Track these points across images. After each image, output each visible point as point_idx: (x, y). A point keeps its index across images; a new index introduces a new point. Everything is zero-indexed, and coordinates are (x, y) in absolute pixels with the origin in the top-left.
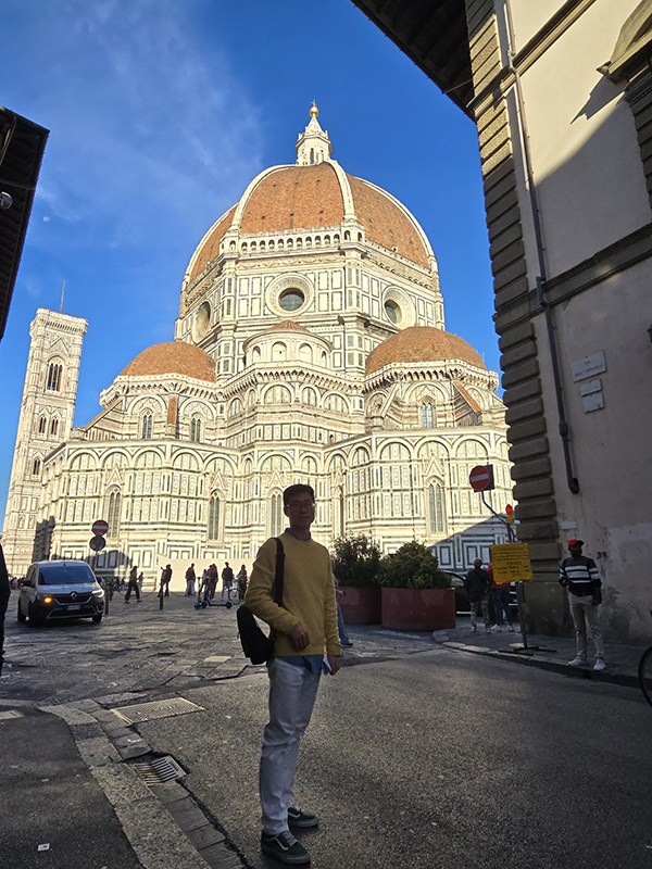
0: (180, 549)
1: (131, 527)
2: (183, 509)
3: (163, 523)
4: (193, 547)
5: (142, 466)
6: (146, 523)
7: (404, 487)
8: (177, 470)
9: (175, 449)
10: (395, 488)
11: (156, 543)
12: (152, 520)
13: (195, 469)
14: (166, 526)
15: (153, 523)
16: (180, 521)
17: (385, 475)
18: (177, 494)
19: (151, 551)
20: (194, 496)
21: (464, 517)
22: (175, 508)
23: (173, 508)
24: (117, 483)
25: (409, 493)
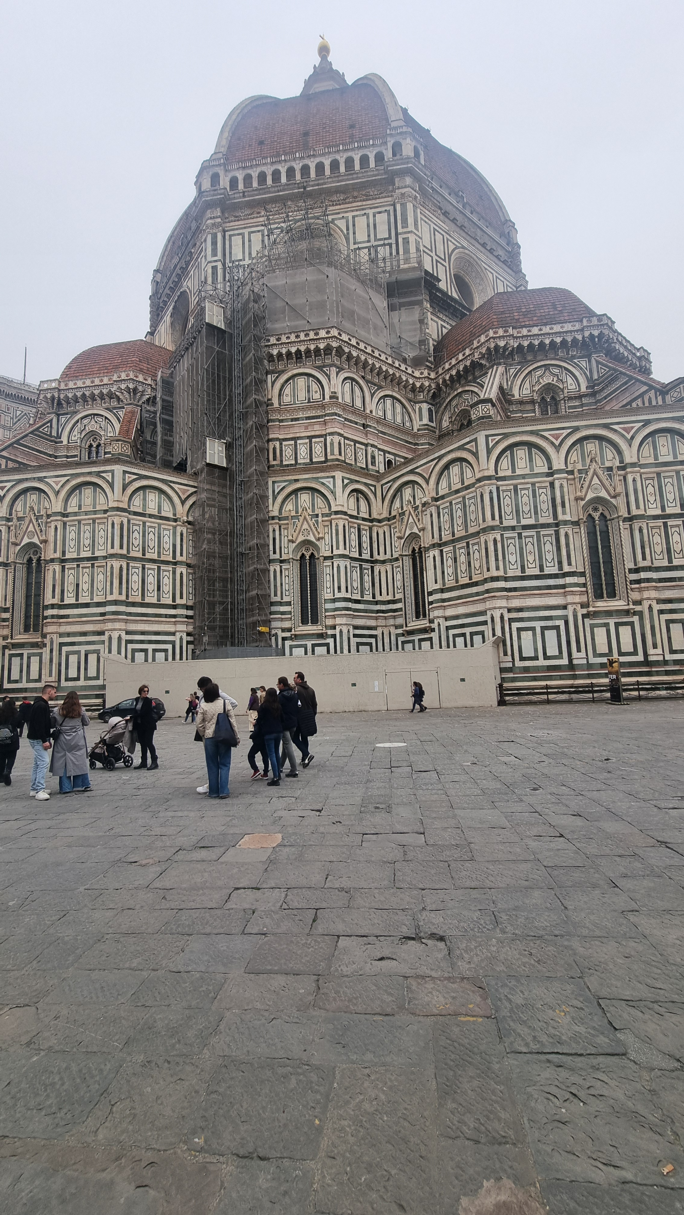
0: (150, 647)
1: (63, 612)
2: (151, 580)
3: (116, 603)
4: (173, 643)
5: (76, 510)
6: (87, 605)
7: (542, 521)
8: (136, 514)
9: (129, 478)
10: (524, 522)
11: (105, 638)
12: (96, 600)
13: (171, 515)
14: (122, 608)
15: (99, 605)
16: (147, 600)
17: (507, 501)
18: (140, 555)
19: (97, 652)
20: (170, 559)
21: (658, 569)
22: (136, 579)
23: (135, 578)
24: (36, 540)
25: (551, 531)
